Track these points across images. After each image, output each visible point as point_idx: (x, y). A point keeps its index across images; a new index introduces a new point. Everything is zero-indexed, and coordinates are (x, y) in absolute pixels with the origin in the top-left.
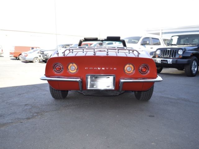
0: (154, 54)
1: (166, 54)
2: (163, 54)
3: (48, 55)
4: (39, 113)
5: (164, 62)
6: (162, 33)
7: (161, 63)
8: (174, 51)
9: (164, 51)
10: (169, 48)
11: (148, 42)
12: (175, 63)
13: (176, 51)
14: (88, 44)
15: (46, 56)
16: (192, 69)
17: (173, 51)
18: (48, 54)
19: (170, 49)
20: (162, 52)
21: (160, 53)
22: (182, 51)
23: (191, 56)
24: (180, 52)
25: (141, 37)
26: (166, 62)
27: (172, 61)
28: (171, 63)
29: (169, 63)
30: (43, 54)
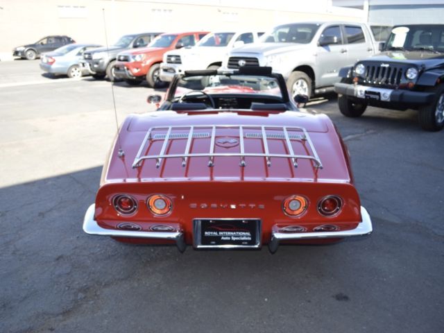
0: (349, 73)
1: (377, 76)
2: (370, 76)
3: (101, 61)
4: (88, 288)
5: (372, 96)
6: (369, 6)
7: (364, 97)
8: (398, 70)
9: (374, 68)
10: (385, 63)
11: (335, 39)
12: (397, 100)
13: (401, 69)
14: (195, 35)
15: (97, 63)
16: (436, 114)
17: (395, 69)
18: (100, 59)
19: (387, 66)
20: (368, 71)
21: (365, 73)
22: (415, 70)
23: (437, 84)
24: (412, 74)
25: (320, 26)
26: (377, 97)
27: (392, 96)
28: (389, 100)
29: (383, 99)
30: (90, 61)
